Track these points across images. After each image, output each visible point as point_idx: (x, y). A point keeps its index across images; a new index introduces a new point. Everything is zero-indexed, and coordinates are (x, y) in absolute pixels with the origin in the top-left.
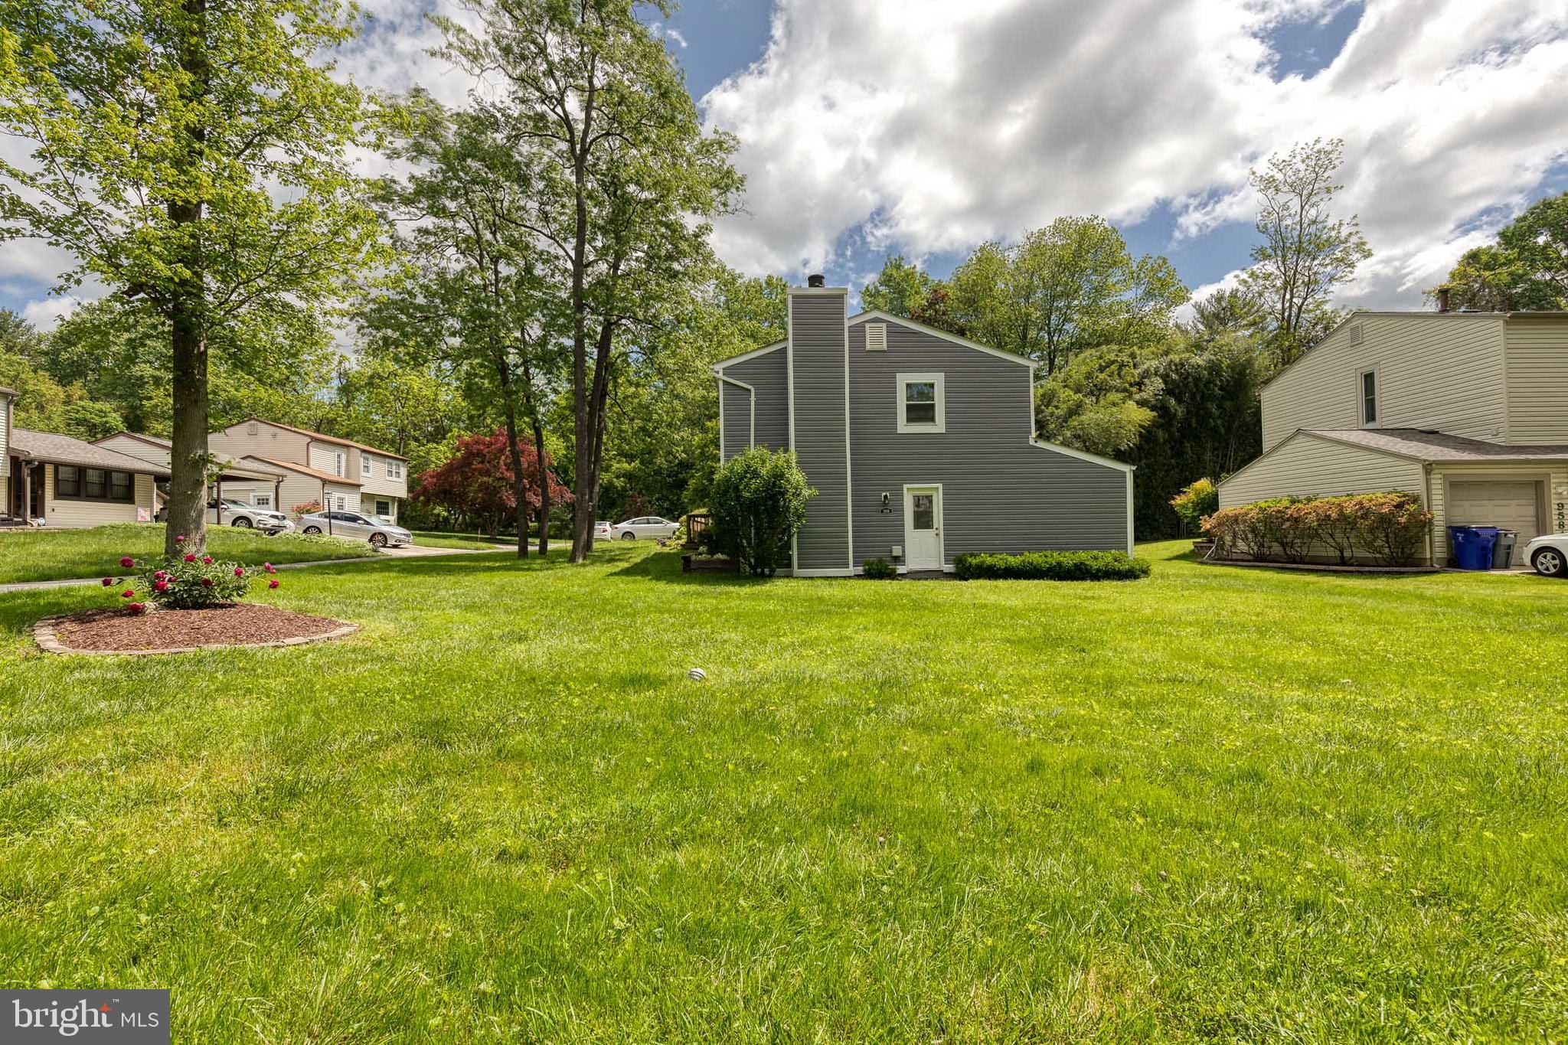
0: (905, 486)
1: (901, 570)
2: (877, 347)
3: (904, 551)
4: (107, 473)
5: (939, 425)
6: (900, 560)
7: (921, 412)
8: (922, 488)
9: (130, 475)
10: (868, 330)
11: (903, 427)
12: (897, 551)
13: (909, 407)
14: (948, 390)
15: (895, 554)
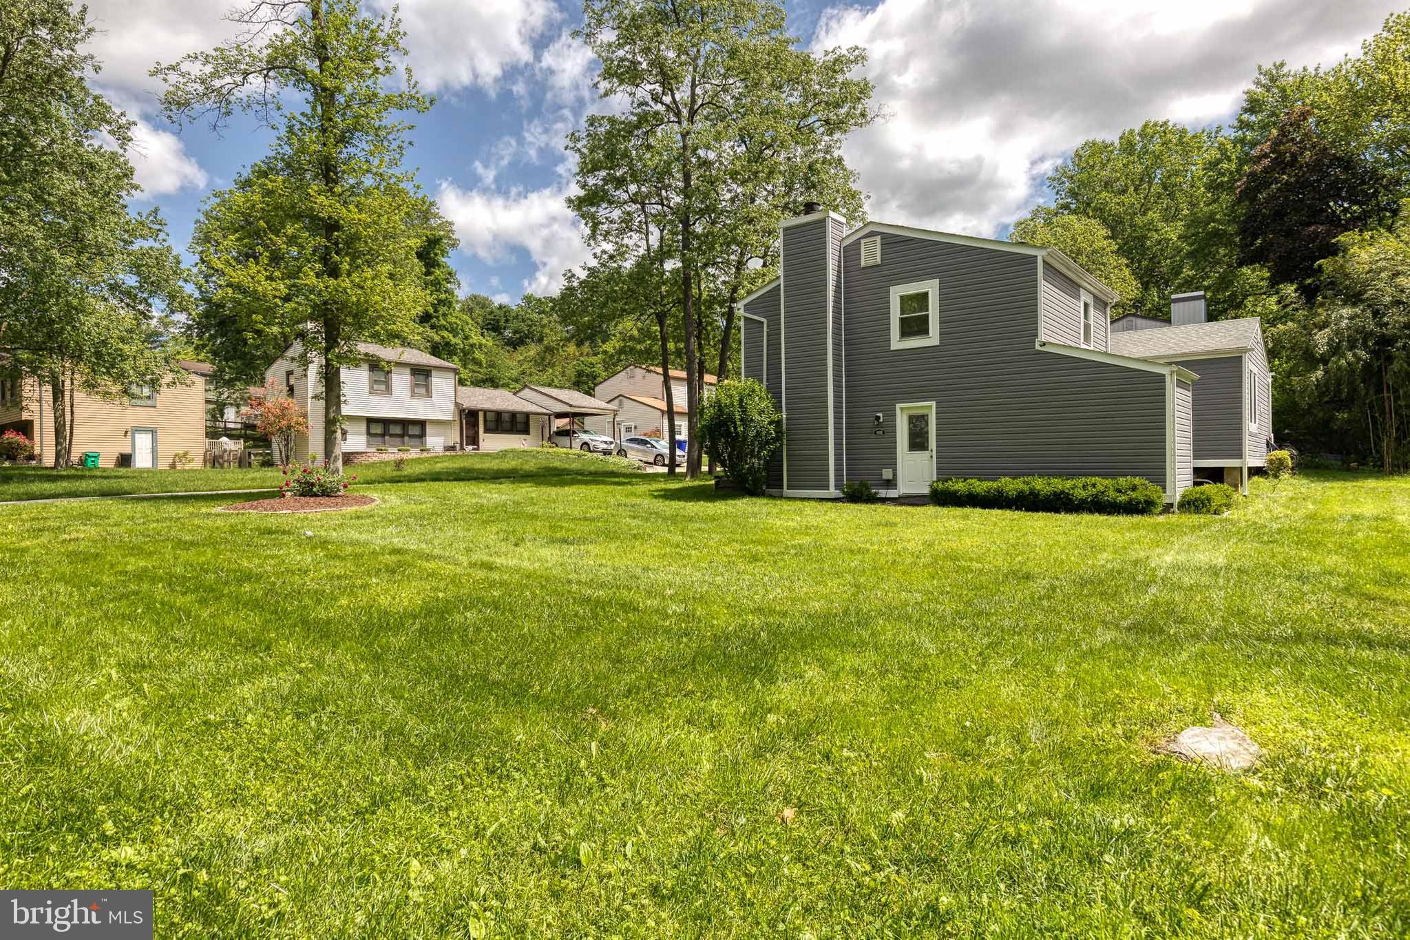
0: (898, 406)
1: (892, 494)
2: (871, 262)
3: (895, 475)
4: (513, 415)
5: (933, 338)
6: (891, 484)
7: (914, 326)
8: (918, 407)
9: (527, 415)
10: (862, 245)
11: (897, 343)
12: (887, 474)
13: (902, 321)
14: (944, 298)
15: (885, 477)
